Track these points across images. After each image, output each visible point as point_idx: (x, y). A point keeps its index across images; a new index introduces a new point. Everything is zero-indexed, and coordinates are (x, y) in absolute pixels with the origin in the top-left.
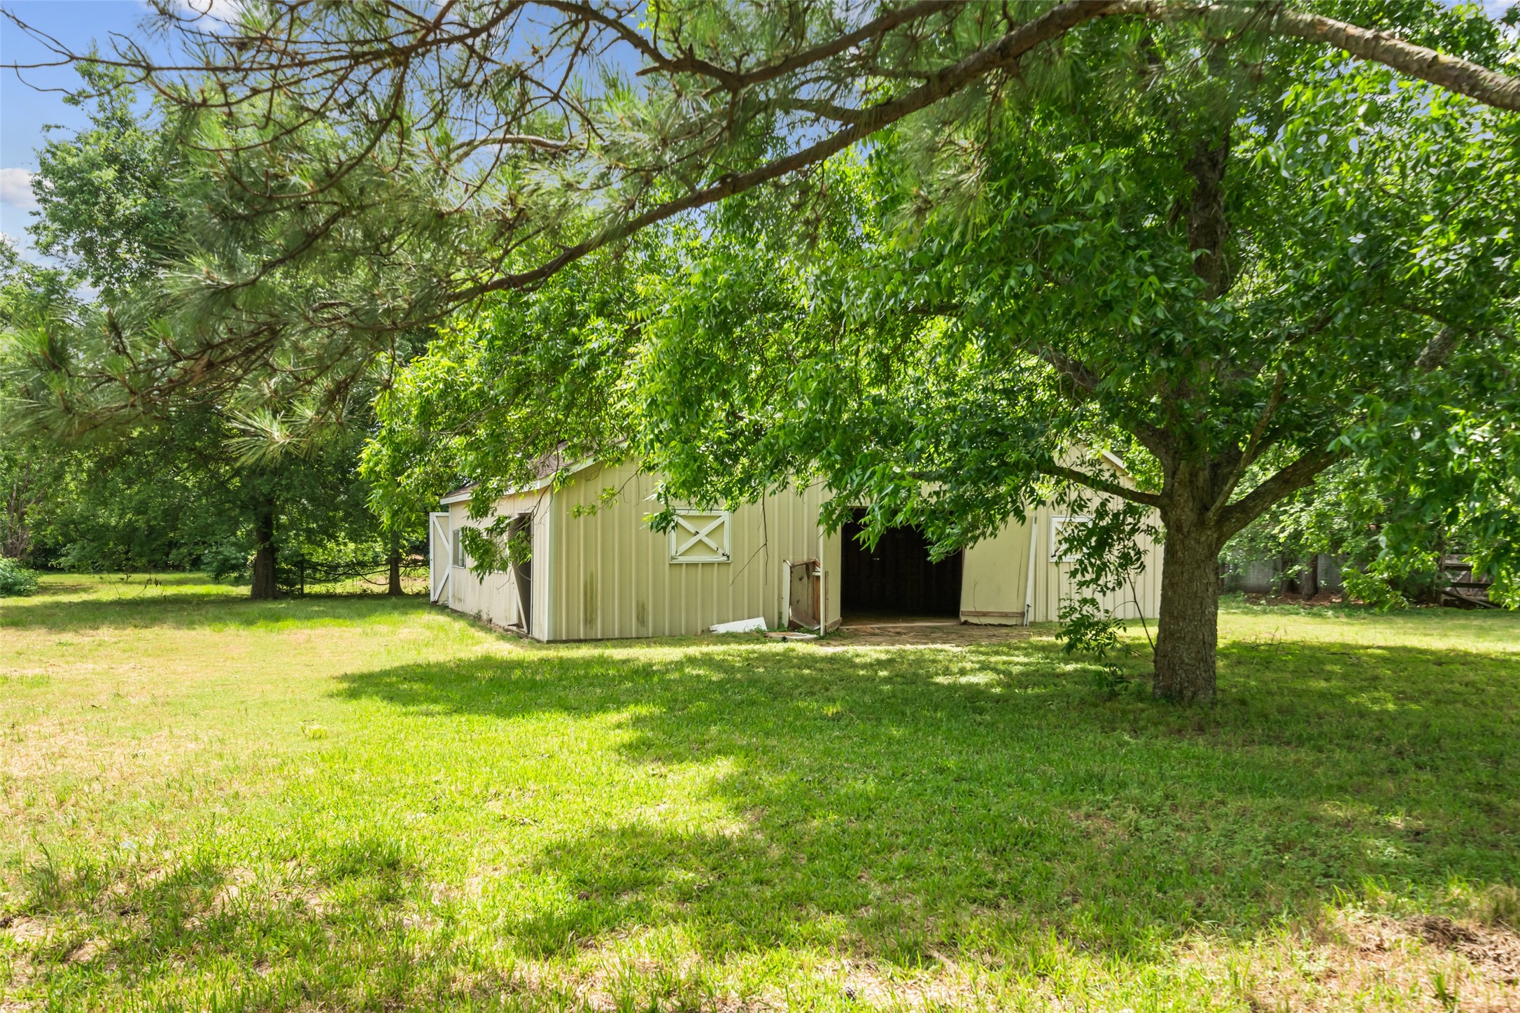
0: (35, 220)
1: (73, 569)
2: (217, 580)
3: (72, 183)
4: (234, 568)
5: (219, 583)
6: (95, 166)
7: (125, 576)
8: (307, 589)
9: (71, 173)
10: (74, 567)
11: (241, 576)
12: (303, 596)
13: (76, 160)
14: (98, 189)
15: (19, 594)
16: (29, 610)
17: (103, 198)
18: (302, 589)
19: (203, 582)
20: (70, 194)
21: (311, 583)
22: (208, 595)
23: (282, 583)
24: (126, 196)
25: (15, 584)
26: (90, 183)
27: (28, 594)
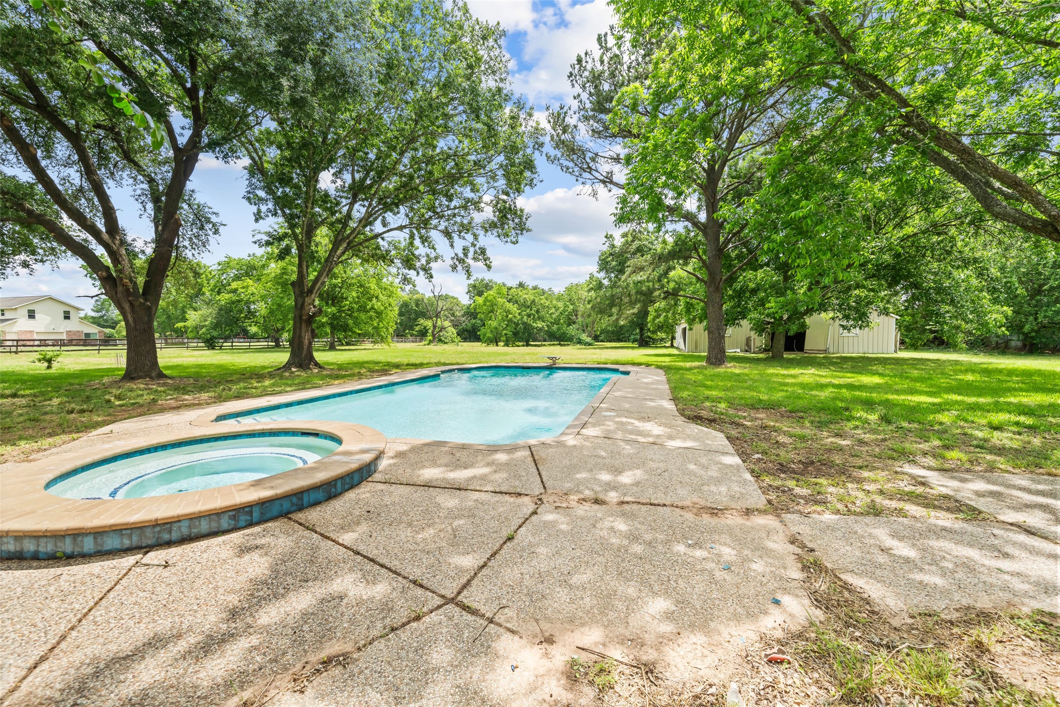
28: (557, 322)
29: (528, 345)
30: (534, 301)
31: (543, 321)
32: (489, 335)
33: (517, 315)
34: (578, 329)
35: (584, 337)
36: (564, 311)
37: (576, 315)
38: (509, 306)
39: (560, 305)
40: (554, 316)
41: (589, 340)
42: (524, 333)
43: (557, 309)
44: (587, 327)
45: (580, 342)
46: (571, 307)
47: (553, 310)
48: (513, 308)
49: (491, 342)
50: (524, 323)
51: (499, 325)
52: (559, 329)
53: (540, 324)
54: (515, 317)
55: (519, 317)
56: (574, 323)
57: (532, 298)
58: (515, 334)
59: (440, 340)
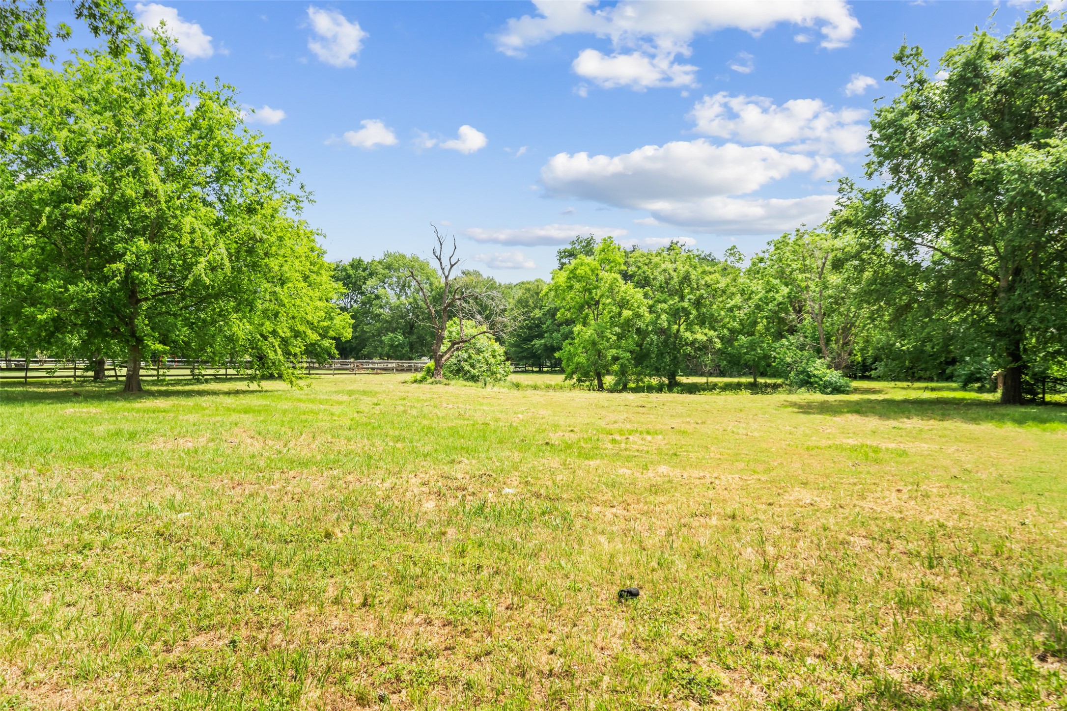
0: (867, 160)
1: (878, 378)
2: (964, 388)
3: (891, 130)
4: (978, 380)
5: (966, 390)
6: (904, 114)
7: (910, 384)
8: (1048, 398)
9: (891, 123)
10: (879, 377)
11: (983, 386)
12: (1044, 403)
13: (893, 115)
14: (906, 129)
15: (843, 392)
16: (848, 404)
17: (909, 134)
18: (1043, 398)
19: (954, 390)
20: (888, 138)
21: (1051, 393)
22: (963, 399)
23: (1027, 393)
24: (923, 129)
25: (841, 387)
26: (901, 126)
27: (848, 393)
28: (748, 327)
29: (673, 385)
30: (686, 278)
31: (713, 328)
32: (582, 359)
33: (644, 310)
34: (802, 347)
35: (819, 368)
36: (766, 301)
37: (799, 311)
38: (627, 289)
39: (758, 286)
40: (741, 314)
41: (835, 376)
42: (661, 355)
43: (746, 294)
44: (828, 340)
45: (807, 382)
46: (785, 290)
47: (738, 300)
48: (636, 295)
49: (586, 374)
50: (662, 331)
51: (601, 335)
52: (752, 346)
53: (701, 335)
54: (638, 316)
55: (648, 317)
56: (792, 331)
57: (682, 270)
58: (641, 358)
59: (458, 371)
